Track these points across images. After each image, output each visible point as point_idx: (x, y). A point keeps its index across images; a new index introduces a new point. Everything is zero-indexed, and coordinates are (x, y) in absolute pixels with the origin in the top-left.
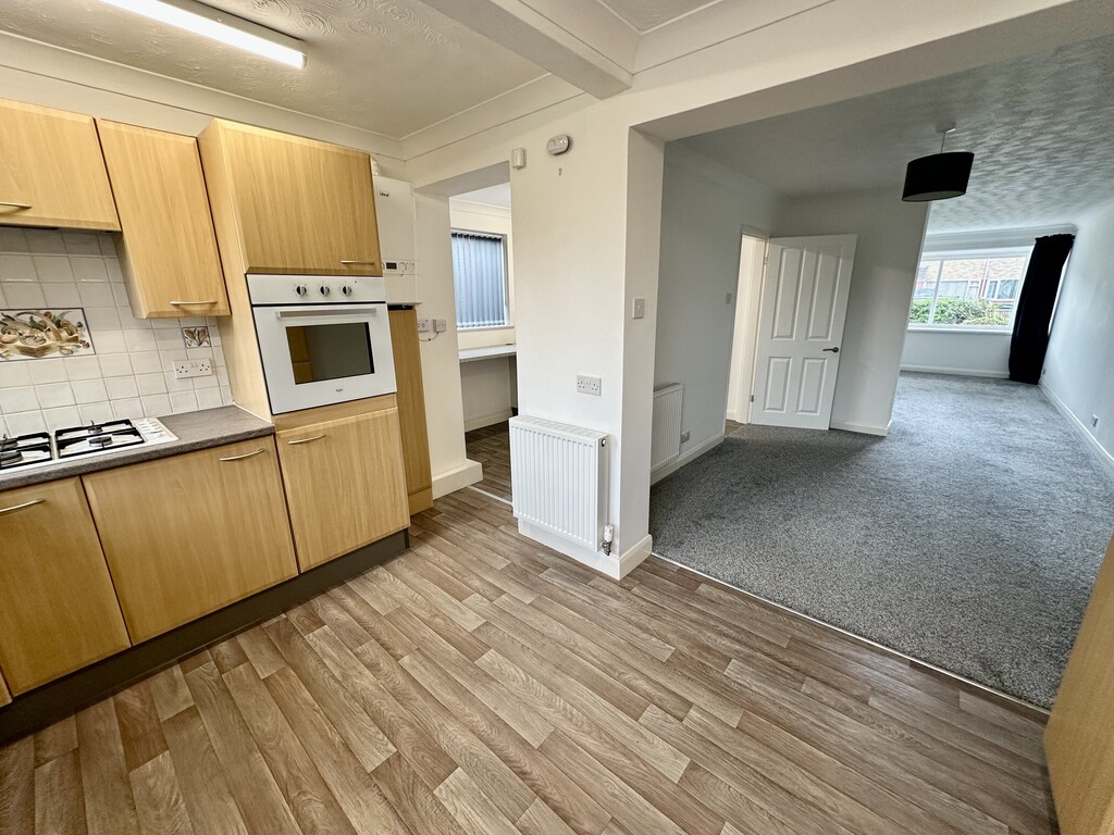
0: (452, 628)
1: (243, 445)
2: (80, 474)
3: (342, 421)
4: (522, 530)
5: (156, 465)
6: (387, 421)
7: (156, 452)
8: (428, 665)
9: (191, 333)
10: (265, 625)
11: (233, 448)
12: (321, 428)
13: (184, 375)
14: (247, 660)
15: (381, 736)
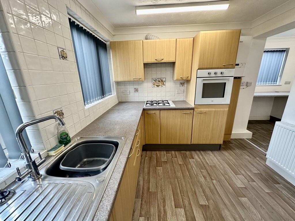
0: (231, 181)
1: (187, 110)
2: (160, 110)
3: (211, 109)
4: (267, 163)
5: (171, 111)
6: (224, 112)
7: (172, 108)
8: (221, 187)
9: (181, 83)
10: (181, 152)
11: (185, 111)
12: (205, 110)
13: (178, 93)
14: (177, 158)
15: (204, 197)
